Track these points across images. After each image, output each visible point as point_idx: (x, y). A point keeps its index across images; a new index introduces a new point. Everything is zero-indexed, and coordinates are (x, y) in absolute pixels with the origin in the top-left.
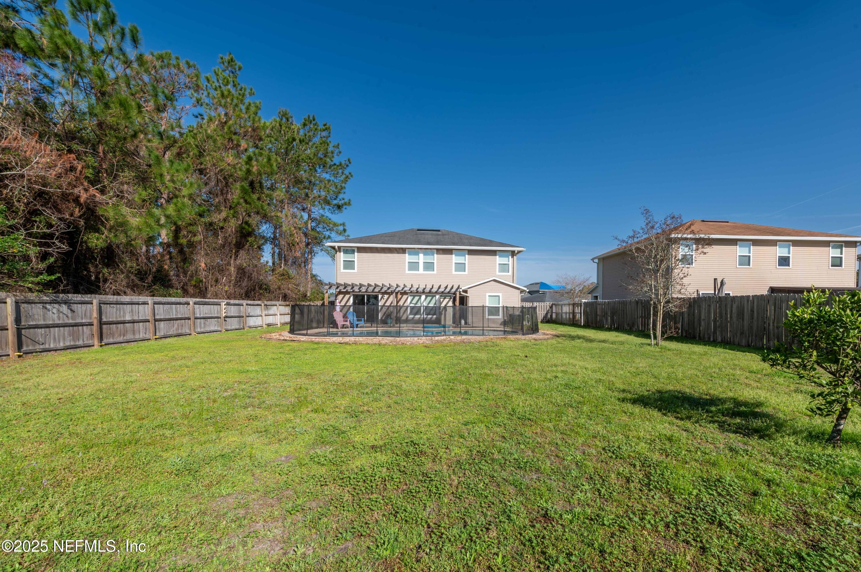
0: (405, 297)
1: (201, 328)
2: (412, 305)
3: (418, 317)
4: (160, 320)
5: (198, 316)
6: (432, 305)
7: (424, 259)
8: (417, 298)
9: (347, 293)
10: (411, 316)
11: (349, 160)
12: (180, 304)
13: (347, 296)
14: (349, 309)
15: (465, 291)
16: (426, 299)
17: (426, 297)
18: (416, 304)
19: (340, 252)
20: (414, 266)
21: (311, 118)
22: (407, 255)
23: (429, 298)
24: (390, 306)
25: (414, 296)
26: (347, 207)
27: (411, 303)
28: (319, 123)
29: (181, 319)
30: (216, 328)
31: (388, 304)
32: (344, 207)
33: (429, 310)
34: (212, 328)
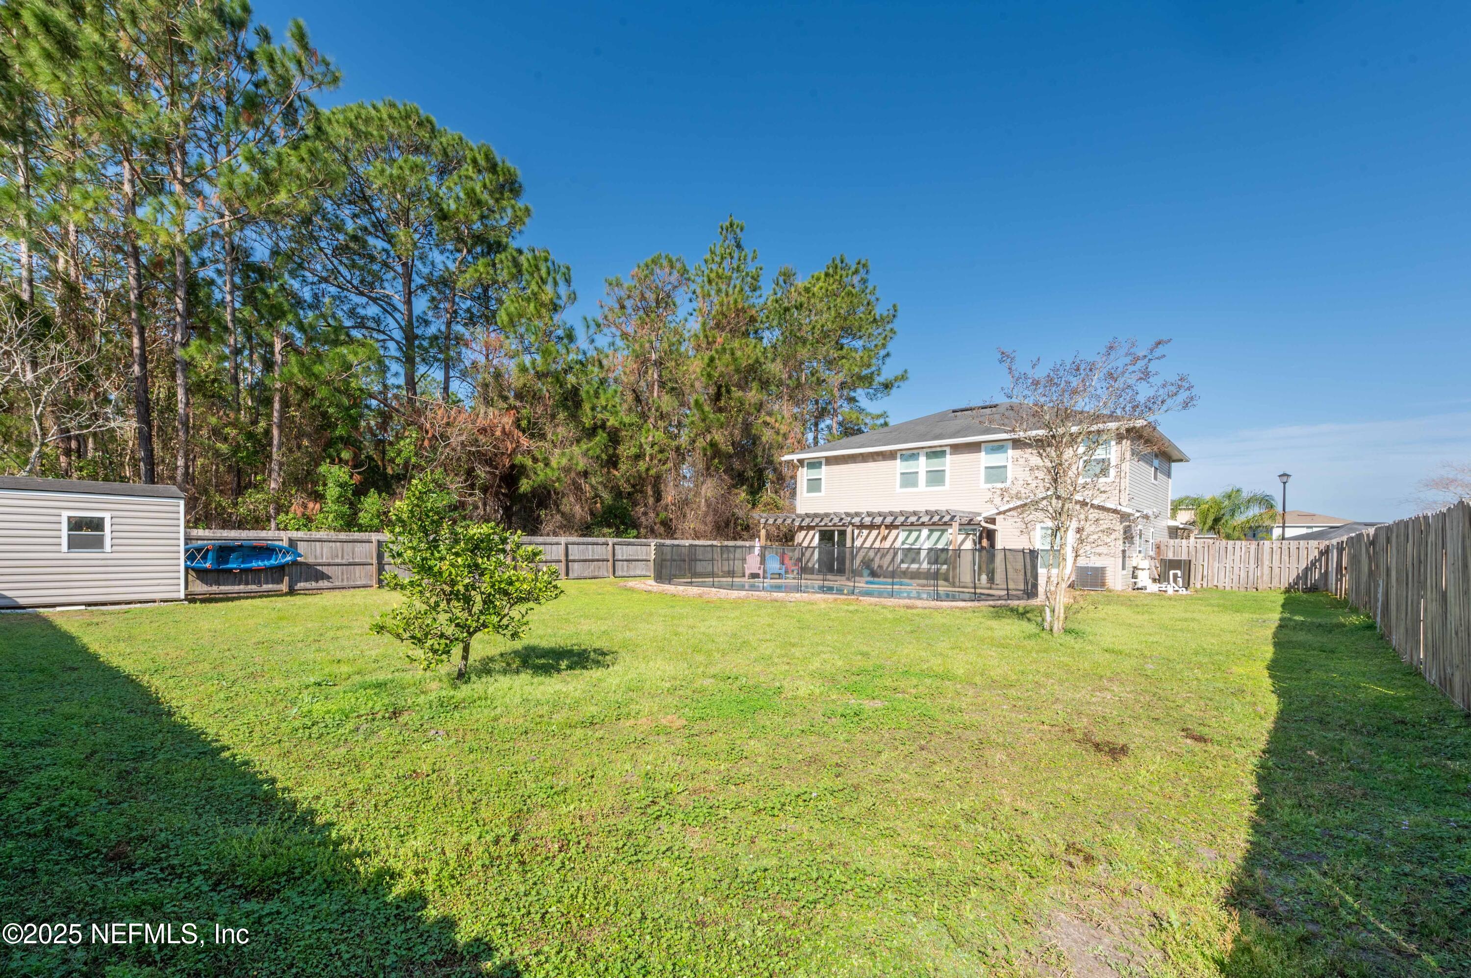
0: (894, 532)
1: (623, 570)
2: (906, 546)
3: (914, 566)
4: (574, 561)
5: (620, 557)
6: (940, 546)
7: (927, 466)
8: (914, 534)
9: (813, 528)
10: (904, 566)
11: (894, 306)
12: (597, 544)
13: (811, 533)
14: (813, 552)
15: (992, 521)
16: (929, 537)
17: (931, 531)
18: (913, 544)
19: (803, 467)
20: (909, 480)
21: (838, 262)
22: (899, 461)
23: (936, 535)
24: (871, 548)
25: (911, 531)
26: (901, 384)
27: (903, 543)
28: (849, 263)
29: (598, 560)
30: (644, 573)
31: (867, 544)
32: (896, 384)
33: (936, 555)
34: (638, 572)
